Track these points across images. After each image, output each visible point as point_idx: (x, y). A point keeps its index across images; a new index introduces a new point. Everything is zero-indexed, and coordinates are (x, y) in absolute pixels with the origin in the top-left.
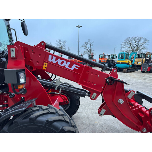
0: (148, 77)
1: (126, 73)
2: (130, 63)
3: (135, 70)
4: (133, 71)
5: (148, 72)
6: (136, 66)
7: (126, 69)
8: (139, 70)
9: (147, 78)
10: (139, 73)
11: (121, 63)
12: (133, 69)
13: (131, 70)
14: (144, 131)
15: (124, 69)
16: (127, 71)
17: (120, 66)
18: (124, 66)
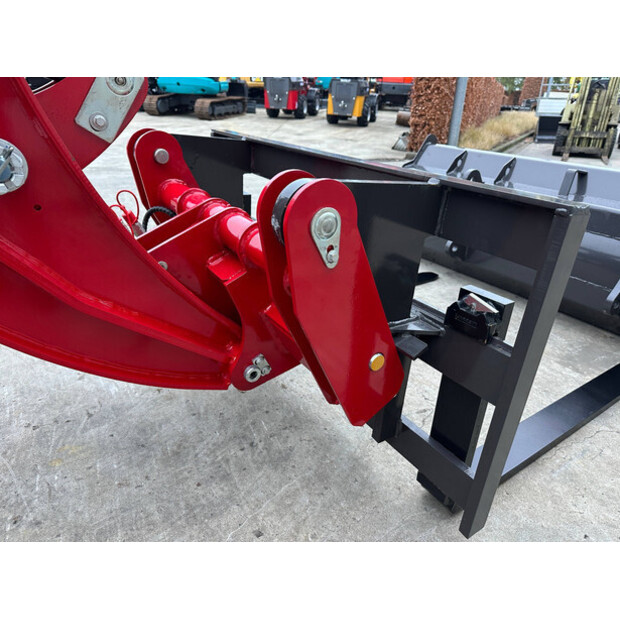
0: (289, 131)
1: (210, 120)
3: (244, 108)
4: (236, 111)
5: (292, 115)
6: (247, 92)
7: (208, 101)
8: (258, 110)
9: (287, 135)
10: (259, 119)
12: (234, 102)
13: (230, 108)
14: (253, 375)
15: (199, 101)
16: (213, 109)
17: (178, 84)
18: (196, 87)
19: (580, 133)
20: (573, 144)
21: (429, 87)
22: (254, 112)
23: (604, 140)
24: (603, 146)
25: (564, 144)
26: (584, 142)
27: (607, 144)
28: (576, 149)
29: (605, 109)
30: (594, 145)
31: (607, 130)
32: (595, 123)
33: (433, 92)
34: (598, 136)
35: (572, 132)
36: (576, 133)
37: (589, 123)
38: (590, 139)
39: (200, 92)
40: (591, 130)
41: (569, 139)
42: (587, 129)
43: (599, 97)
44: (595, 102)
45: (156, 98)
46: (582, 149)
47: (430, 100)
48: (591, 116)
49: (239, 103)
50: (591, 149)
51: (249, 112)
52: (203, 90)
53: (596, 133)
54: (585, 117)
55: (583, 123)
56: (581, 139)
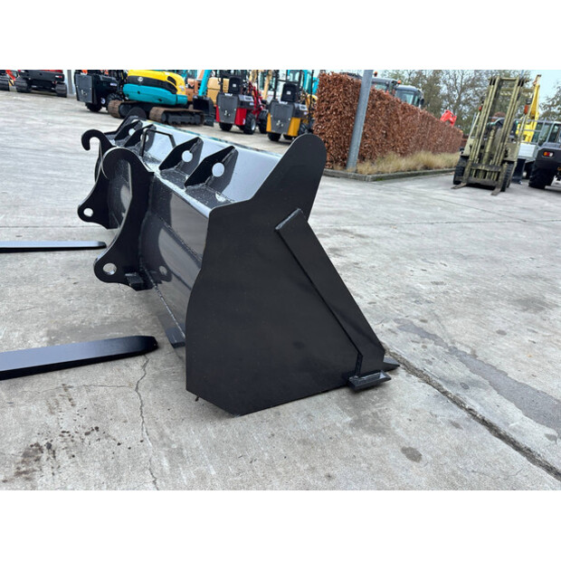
2: (177, 87)
3: (202, 121)
4: (193, 122)
7: (162, 110)
8: (214, 124)
11: (140, 80)
12: (192, 114)
13: (186, 118)
15: (155, 109)
16: (167, 117)
17: (139, 93)
18: (154, 97)
19: (476, 165)
20: (470, 175)
21: (329, 108)
22: (212, 125)
23: (499, 173)
24: (497, 179)
25: (462, 174)
26: (481, 174)
27: (500, 177)
28: (473, 180)
29: (499, 145)
30: (490, 177)
31: (501, 165)
32: (491, 157)
33: (331, 113)
34: (493, 169)
35: (470, 164)
36: (473, 165)
37: (486, 157)
38: (486, 172)
39: (158, 102)
40: (487, 163)
41: (466, 170)
42: (484, 163)
43: (495, 133)
44: (491, 138)
45: (119, 103)
46: (479, 180)
47: (329, 120)
48: (487, 151)
49: (197, 116)
50: (487, 181)
51: (205, 124)
52: (160, 100)
53: (491, 166)
54: (482, 151)
55: (480, 156)
56: (478, 171)
